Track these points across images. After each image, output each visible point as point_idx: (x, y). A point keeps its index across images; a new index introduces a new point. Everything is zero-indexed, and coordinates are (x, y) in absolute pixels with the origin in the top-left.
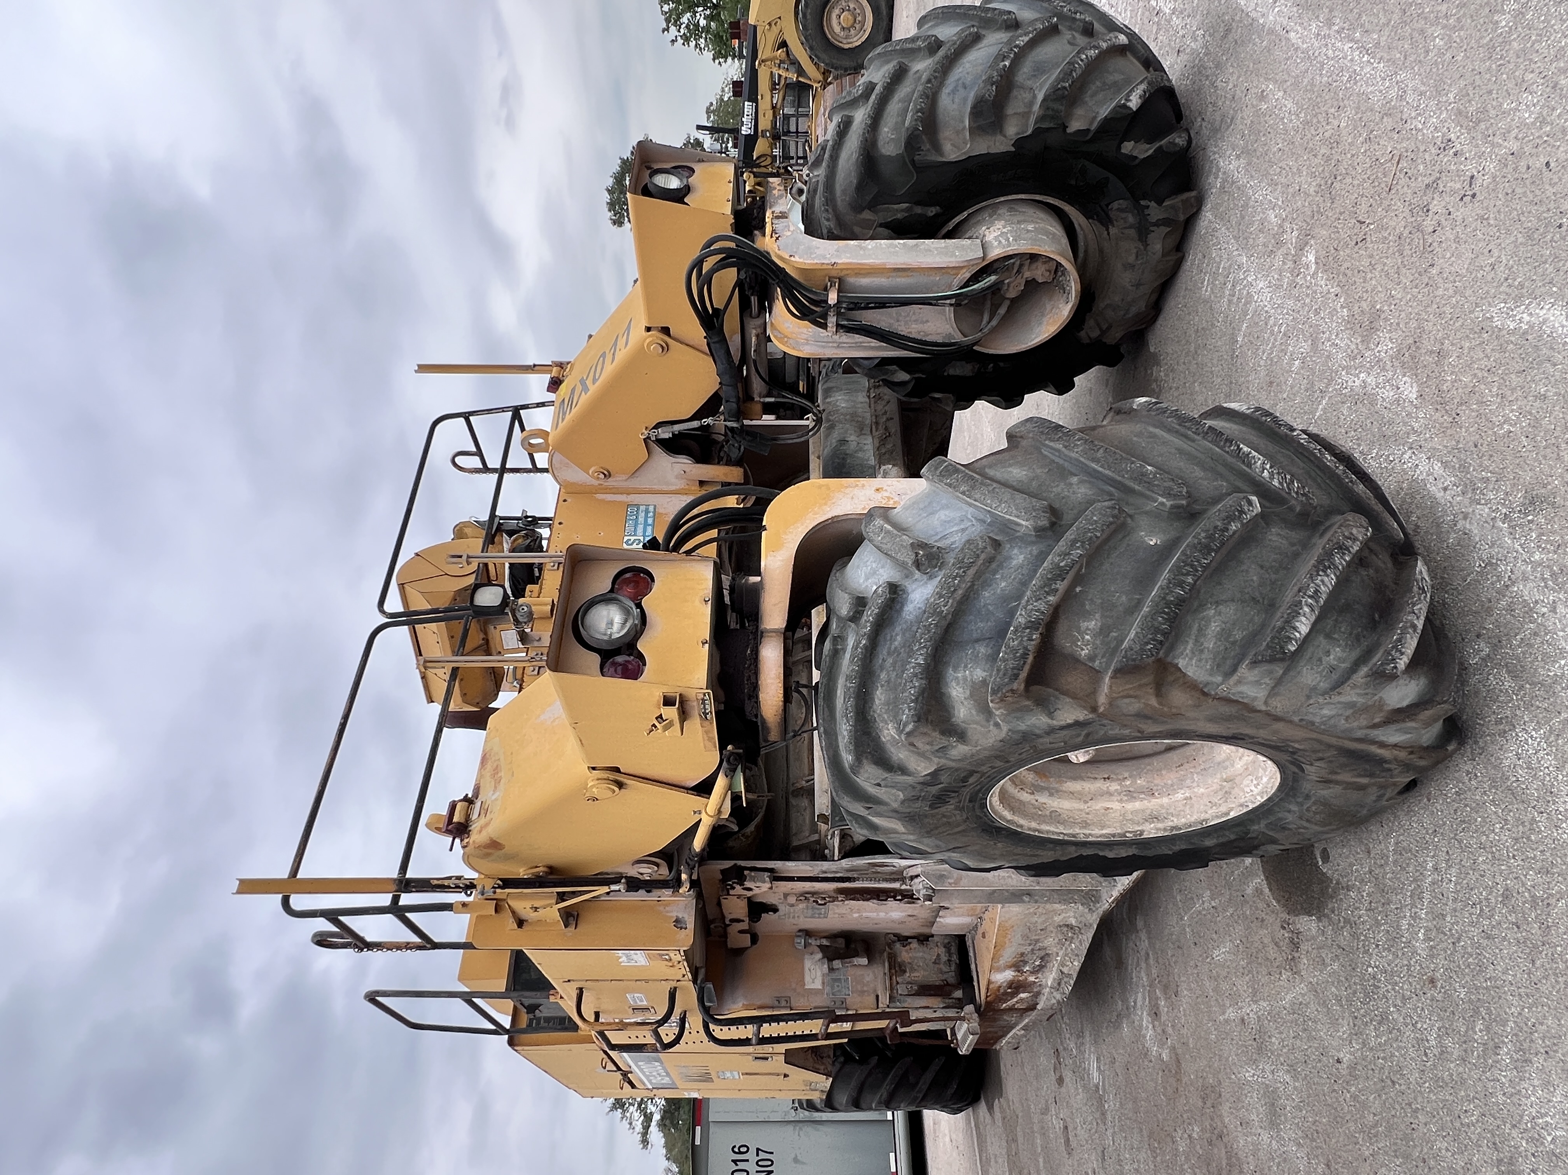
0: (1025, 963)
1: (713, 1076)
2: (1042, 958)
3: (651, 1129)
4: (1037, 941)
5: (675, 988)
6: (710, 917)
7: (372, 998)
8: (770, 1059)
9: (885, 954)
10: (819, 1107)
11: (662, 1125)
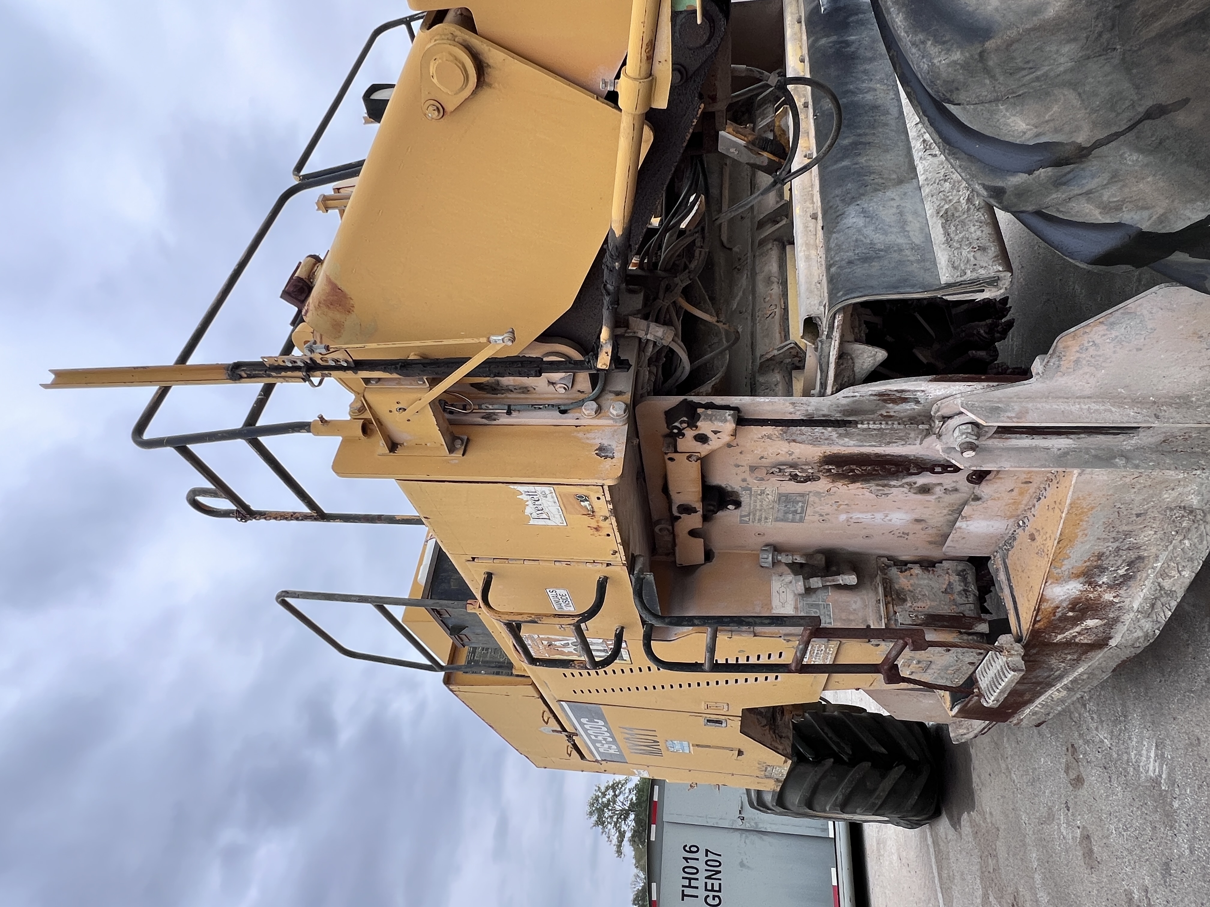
0: (1102, 570)
1: (662, 746)
2: (1131, 564)
3: (624, 843)
4: (1128, 534)
5: (606, 579)
6: (655, 517)
7: (283, 600)
8: (724, 725)
9: (878, 579)
10: (770, 806)
11: (632, 840)
